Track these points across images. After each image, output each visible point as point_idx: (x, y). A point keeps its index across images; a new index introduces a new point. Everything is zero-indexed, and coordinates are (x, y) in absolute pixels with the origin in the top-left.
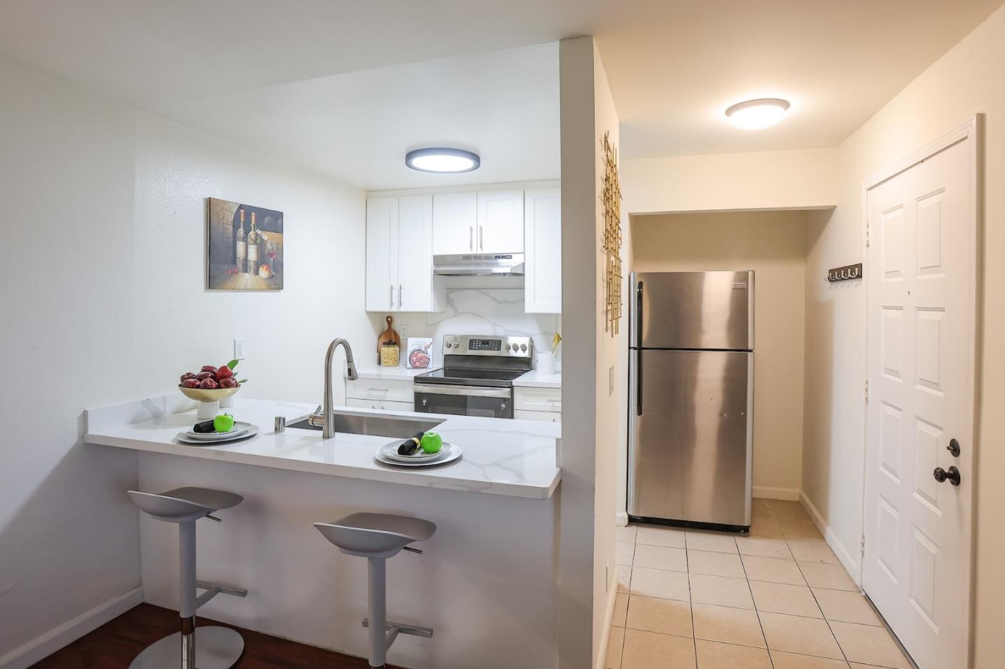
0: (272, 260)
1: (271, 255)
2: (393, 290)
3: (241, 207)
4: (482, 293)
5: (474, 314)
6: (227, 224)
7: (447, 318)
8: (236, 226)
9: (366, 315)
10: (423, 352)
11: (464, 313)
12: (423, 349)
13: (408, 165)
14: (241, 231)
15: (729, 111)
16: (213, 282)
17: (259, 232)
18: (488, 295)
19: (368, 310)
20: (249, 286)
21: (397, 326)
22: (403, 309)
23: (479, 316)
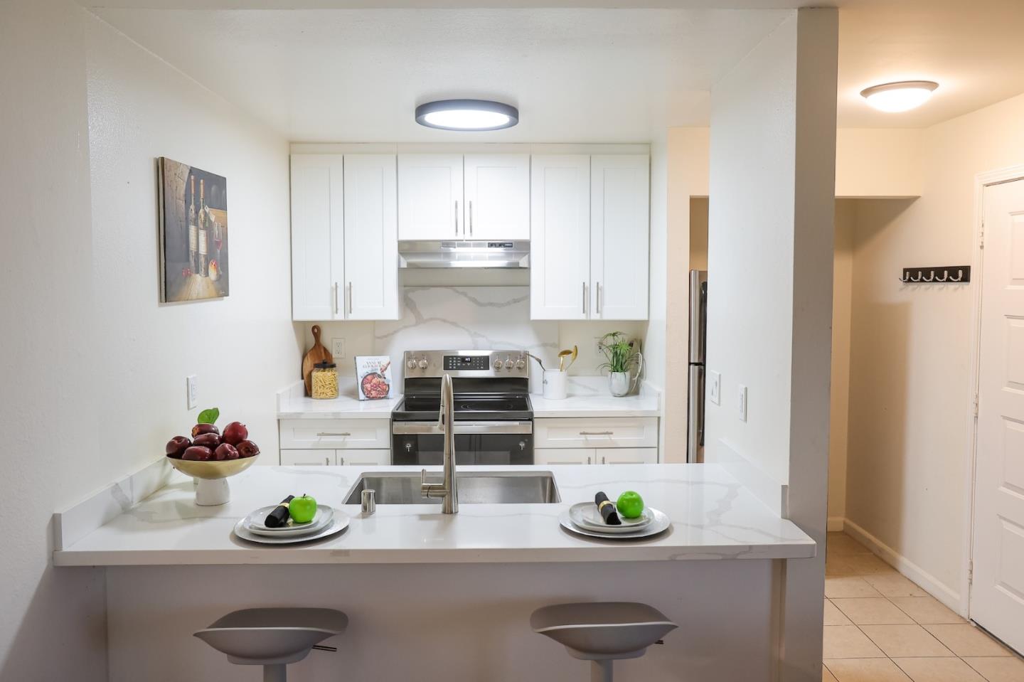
0: (219, 251)
1: (218, 244)
2: (338, 289)
3: (192, 171)
4: (457, 292)
5: (444, 321)
6: (180, 199)
7: (405, 327)
8: (187, 203)
9: (291, 326)
10: (380, 376)
11: (432, 319)
12: (379, 372)
13: (419, 120)
14: (192, 207)
15: (866, 93)
16: (169, 291)
17: (207, 210)
18: (465, 294)
19: (295, 319)
20: (201, 296)
21: (327, 339)
22: (352, 317)
23: (454, 324)
